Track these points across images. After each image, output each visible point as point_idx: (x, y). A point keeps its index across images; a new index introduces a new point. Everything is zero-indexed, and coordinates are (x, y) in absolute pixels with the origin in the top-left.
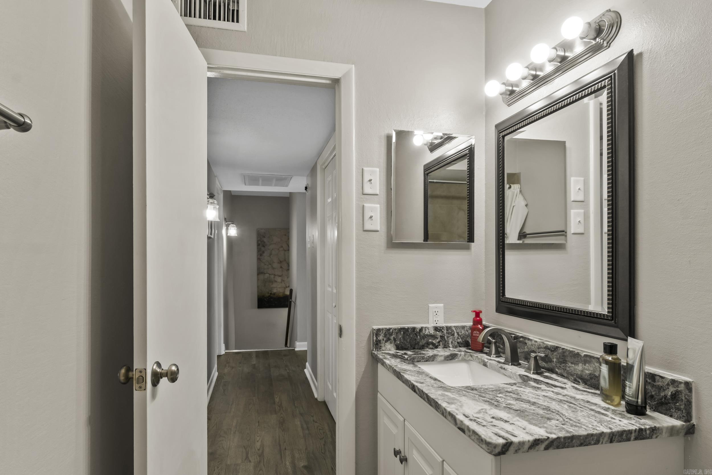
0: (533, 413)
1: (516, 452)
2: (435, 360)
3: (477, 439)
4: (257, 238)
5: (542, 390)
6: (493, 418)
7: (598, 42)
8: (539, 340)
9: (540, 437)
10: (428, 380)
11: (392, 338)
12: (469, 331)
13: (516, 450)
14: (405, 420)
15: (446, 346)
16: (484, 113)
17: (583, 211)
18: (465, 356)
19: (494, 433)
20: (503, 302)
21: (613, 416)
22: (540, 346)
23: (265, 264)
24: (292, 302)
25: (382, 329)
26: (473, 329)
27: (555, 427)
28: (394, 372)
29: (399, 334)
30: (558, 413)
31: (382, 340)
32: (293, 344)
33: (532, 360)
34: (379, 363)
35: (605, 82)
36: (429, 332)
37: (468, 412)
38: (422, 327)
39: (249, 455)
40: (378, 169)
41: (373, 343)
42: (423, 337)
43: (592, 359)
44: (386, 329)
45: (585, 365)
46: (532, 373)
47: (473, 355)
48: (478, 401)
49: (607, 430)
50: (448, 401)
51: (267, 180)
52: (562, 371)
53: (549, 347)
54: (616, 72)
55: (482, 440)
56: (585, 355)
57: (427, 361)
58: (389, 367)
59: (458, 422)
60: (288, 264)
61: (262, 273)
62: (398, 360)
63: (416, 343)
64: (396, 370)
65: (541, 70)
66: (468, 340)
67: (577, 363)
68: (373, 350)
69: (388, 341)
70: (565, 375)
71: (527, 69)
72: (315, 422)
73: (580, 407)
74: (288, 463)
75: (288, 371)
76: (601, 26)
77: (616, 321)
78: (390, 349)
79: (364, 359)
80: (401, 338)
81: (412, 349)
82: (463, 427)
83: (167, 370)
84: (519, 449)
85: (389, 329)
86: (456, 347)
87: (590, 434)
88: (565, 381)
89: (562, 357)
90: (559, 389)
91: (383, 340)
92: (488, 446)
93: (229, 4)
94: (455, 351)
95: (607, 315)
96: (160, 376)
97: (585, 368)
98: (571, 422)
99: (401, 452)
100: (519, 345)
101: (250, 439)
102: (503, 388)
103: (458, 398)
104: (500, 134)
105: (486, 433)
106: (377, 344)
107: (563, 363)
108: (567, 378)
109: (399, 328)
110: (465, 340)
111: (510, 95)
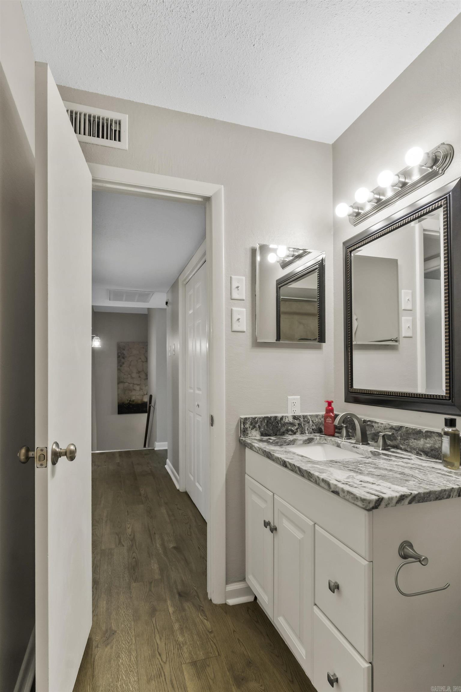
0: (393, 477)
1: (387, 506)
2: (295, 444)
3: (352, 498)
4: (118, 350)
5: (394, 461)
6: (361, 481)
7: (435, 169)
8: (385, 423)
9: (405, 493)
10: (297, 457)
11: (257, 426)
12: (322, 419)
13: (386, 505)
14: (275, 494)
15: (302, 433)
16: (332, 233)
17: (411, 318)
18: (320, 440)
19: (366, 492)
20: (351, 392)
21: (457, 477)
22: (385, 427)
23: (125, 374)
24: (151, 407)
25: (249, 418)
26: (326, 417)
27: (414, 486)
28: (264, 453)
29: (263, 422)
30: (412, 476)
31: (248, 427)
32: (152, 444)
33: (381, 438)
34: (246, 448)
35: (441, 202)
36: (289, 420)
37: (339, 478)
38: (282, 416)
39: (122, 541)
40: (244, 278)
41: (241, 431)
42: (283, 425)
43: (433, 434)
44: (252, 418)
45: (426, 439)
46: (381, 450)
47: (327, 439)
48: (344, 470)
49: (456, 487)
50: (319, 471)
51: (130, 296)
52: (406, 446)
53: (394, 427)
54: (450, 193)
55: (357, 498)
56: (426, 431)
57: (288, 445)
58: (258, 450)
59: (332, 486)
60: (146, 374)
61: (122, 382)
62: (265, 444)
63: (278, 430)
64: (266, 451)
65: (383, 195)
66: (321, 427)
67: (419, 438)
68: (241, 437)
69: (253, 429)
70: (409, 450)
71: (373, 193)
72: (179, 510)
73: (429, 472)
74: (158, 546)
75: (150, 467)
76: (437, 156)
77: (453, 401)
78: (255, 436)
79: (233, 444)
80: (264, 426)
81: (274, 435)
82: (337, 490)
83: (66, 450)
84: (389, 504)
85: (255, 418)
86: (311, 433)
87: (443, 489)
88: (410, 454)
89: (406, 435)
90: (407, 460)
91: (250, 427)
92: (363, 502)
93: (111, 125)
94: (312, 436)
95: (445, 396)
96: (59, 455)
97: (426, 442)
98: (425, 482)
99: (270, 523)
100: (367, 428)
101: (121, 527)
102: (361, 461)
103: (326, 469)
104: (348, 250)
105: (359, 492)
106: (244, 431)
107: (407, 440)
108: (410, 452)
109: (263, 417)
110: (318, 427)
111: (356, 216)
